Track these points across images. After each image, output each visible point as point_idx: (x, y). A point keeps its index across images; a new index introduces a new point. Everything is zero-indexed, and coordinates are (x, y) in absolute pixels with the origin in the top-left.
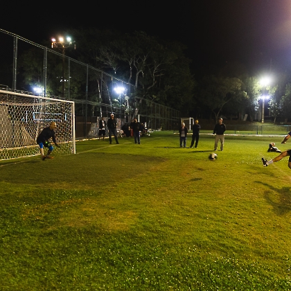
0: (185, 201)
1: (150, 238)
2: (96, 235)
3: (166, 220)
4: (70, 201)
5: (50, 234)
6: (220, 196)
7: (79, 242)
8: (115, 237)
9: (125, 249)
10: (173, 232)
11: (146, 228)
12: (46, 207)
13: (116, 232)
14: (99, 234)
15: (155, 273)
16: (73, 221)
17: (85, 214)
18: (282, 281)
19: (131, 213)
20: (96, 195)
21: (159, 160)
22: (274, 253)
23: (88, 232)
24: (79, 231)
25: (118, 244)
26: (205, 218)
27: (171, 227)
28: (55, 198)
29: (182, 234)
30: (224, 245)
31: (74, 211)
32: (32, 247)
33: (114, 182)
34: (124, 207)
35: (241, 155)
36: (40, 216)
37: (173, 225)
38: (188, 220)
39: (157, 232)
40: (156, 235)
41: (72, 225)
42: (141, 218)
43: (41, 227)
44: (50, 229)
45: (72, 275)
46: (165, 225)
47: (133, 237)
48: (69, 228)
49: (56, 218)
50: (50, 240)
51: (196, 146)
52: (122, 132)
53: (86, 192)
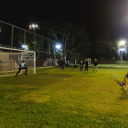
0: (72, 92)
1: (52, 105)
2: (31, 104)
3: (61, 99)
4: (26, 92)
5: (15, 103)
6: (87, 91)
7: (24, 106)
8: (38, 105)
9: (40, 109)
10: (62, 104)
11: (51, 102)
12: (16, 94)
13: (39, 103)
14: (33, 103)
15: (48, 117)
16: (25, 99)
17: (30, 96)
18: (95, 121)
19: (48, 96)
20: (37, 89)
21: (70, 76)
22: (97, 112)
23: (28, 103)
24: (26, 102)
25: (38, 107)
26: (77, 99)
27: (62, 102)
28: (21, 91)
29: (65, 104)
30: (79, 109)
31: (26, 95)
32: (6, 107)
33: (47, 85)
34: (46, 94)
35: (106, 75)
36: (13, 97)
37: (62, 101)
38: (69, 99)
39: (55, 103)
40: (54, 104)
41: (24, 100)
42: (52, 98)
43: (12, 101)
44: (15, 101)
45: (17, 117)
46: (59, 101)
47: (45, 105)
48: (22, 101)
49: (19, 98)
50: (14, 105)
51: (87, 71)
52: (58, 64)
53: (34, 88)
